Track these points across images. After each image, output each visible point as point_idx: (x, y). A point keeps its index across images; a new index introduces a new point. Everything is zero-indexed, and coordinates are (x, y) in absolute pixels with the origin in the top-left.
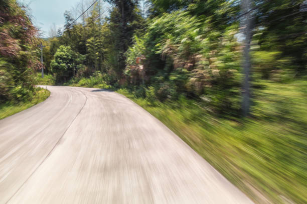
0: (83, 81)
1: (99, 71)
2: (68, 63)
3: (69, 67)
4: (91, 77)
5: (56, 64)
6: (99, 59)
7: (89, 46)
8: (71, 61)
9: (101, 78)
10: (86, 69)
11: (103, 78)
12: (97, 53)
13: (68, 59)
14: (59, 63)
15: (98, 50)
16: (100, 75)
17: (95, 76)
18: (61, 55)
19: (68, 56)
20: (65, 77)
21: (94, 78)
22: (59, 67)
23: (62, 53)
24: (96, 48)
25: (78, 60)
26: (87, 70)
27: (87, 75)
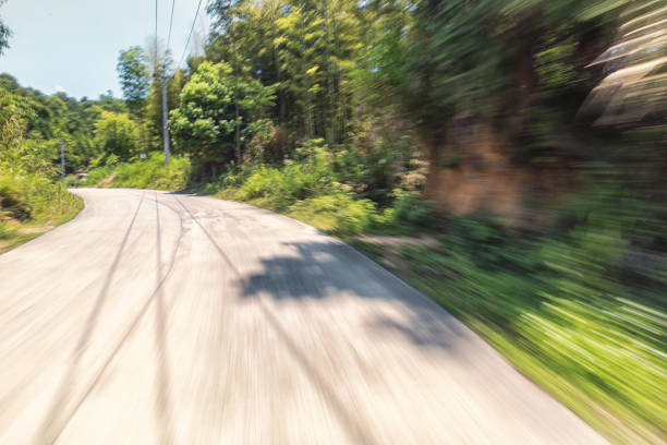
0: (259, 178)
1: (320, 140)
2: (221, 116)
3: (222, 130)
4: (288, 162)
5: (183, 121)
6: (319, 94)
7: (283, 46)
8: (231, 110)
9: (324, 167)
10: (272, 135)
11: (336, 167)
12: (312, 70)
13: (222, 105)
14: (192, 118)
15: (318, 59)
16: (322, 153)
17: (302, 158)
18: (198, 92)
19: (221, 95)
20: (215, 163)
21: (297, 167)
22: (191, 130)
23: (204, 85)
24: (309, 51)
25: (249, 102)
26: (279, 136)
27: (275, 155)
